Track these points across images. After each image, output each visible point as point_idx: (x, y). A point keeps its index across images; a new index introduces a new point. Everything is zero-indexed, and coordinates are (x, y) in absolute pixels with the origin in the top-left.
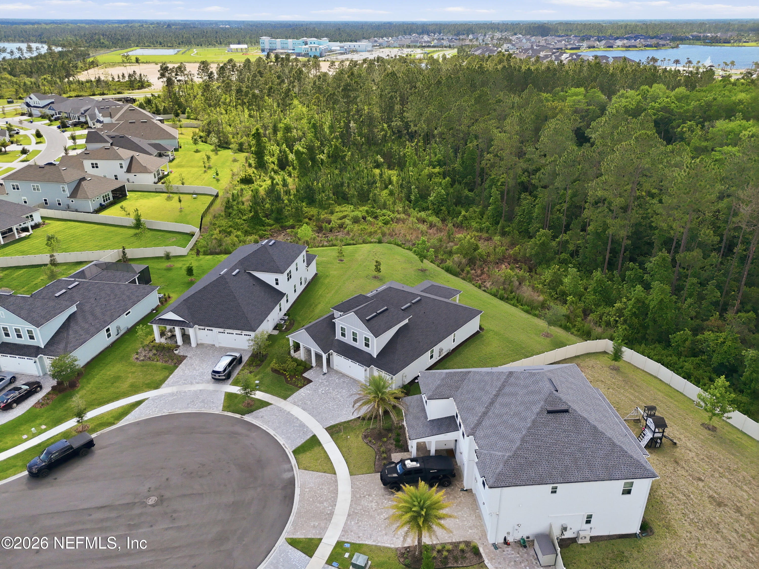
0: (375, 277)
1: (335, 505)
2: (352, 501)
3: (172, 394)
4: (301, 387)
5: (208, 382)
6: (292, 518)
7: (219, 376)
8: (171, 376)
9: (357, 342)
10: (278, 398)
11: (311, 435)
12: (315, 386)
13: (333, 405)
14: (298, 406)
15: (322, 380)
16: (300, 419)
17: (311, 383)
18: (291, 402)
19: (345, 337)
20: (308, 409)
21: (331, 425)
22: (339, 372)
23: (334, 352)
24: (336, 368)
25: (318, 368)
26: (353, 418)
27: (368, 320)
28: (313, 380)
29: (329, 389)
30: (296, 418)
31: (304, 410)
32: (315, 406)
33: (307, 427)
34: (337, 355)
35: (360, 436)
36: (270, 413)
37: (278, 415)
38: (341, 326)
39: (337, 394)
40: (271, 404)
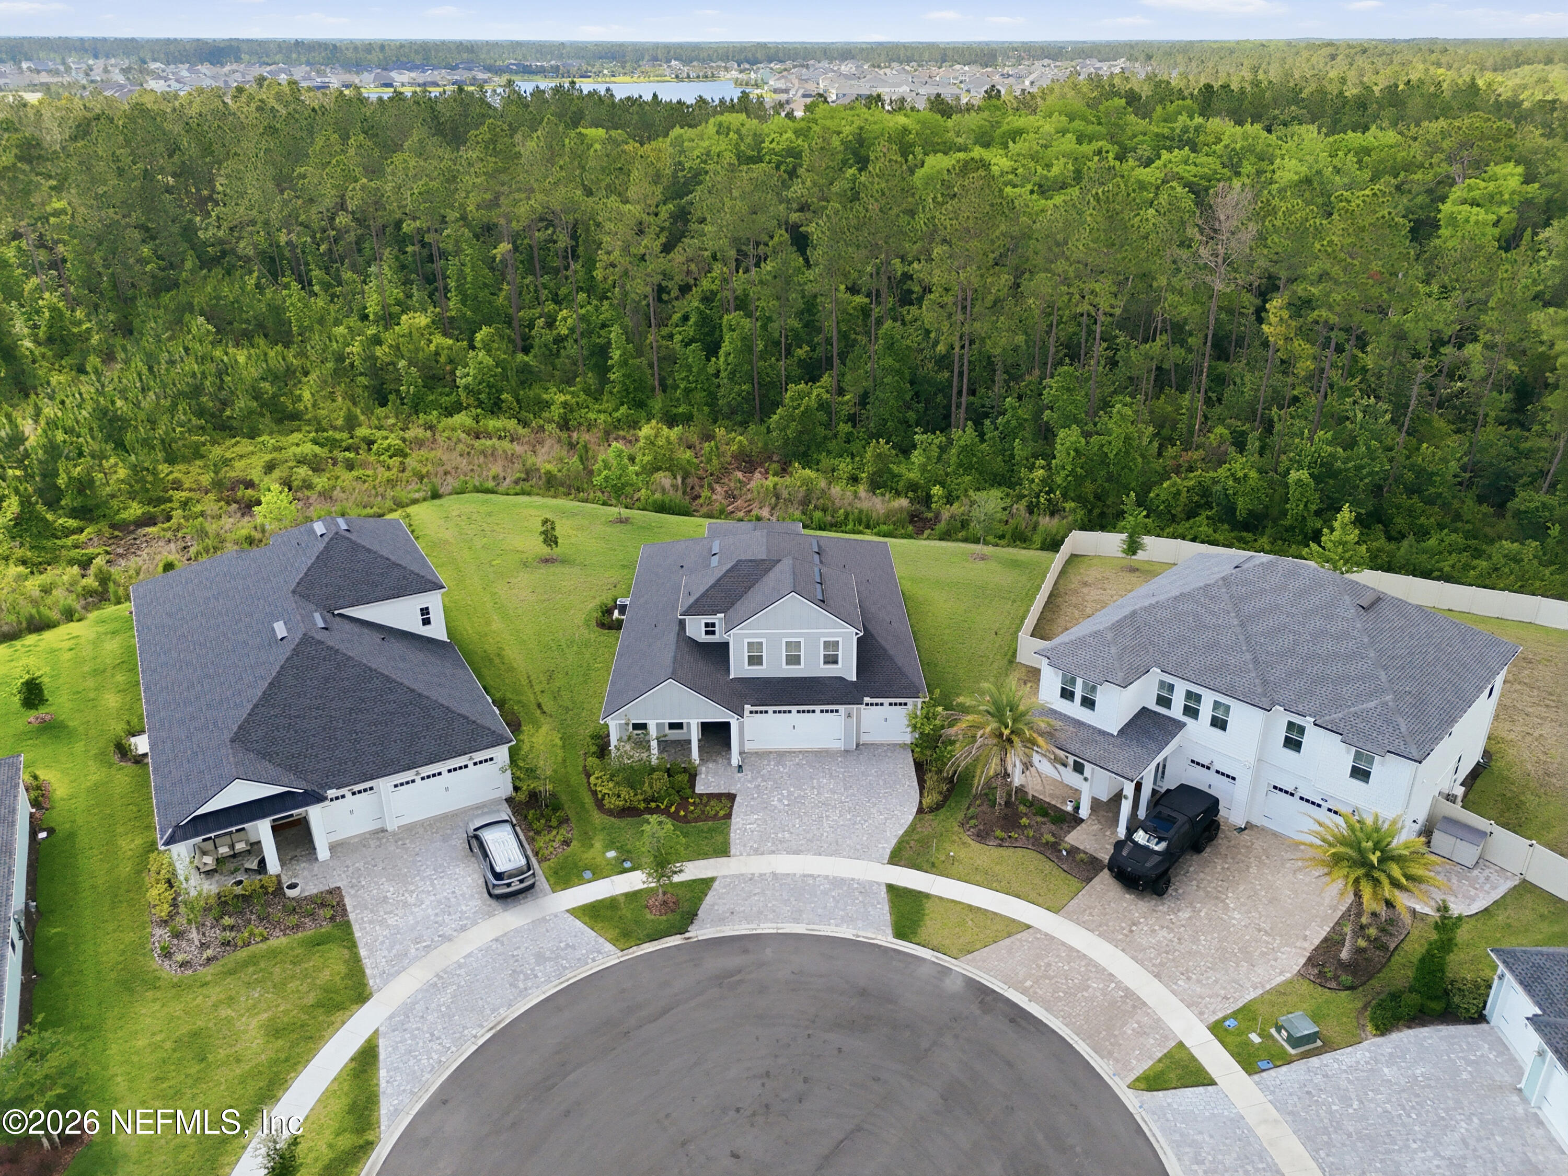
0: (546, 561)
1: (1111, 975)
2: (1123, 950)
3: (432, 988)
4: (729, 816)
5: (490, 915)
6: (1082, 1047)
7: (521, 881)
8: (363, 952)
9: (799, 663)
10: (711, 861)
11: (884, 889)
12: (753, 799)
13: (841, 816)
14: (773, 852)
15: (750, 782)
16: (816, 873)
17: (738, 799)
18: (749, 855)
19: (761, 663)
20: (802, 848)
21: (888, 851)
22: (764, 753)
23: (748, 707)
24: (748, 747)
25: (710, 765)
26: (911, 818)
27: (823, 601)
28: (733, 792)
29: (789, 791)
30: (805, 876)
31: (797, 852)
32: (809, 836)
33: (853, 880)
34: (751, 712)
35: (970, 841)
36: (737, 895)
37: (757, 891)
38: (746, 641)
39: (819, 793)
40: (713, 880)
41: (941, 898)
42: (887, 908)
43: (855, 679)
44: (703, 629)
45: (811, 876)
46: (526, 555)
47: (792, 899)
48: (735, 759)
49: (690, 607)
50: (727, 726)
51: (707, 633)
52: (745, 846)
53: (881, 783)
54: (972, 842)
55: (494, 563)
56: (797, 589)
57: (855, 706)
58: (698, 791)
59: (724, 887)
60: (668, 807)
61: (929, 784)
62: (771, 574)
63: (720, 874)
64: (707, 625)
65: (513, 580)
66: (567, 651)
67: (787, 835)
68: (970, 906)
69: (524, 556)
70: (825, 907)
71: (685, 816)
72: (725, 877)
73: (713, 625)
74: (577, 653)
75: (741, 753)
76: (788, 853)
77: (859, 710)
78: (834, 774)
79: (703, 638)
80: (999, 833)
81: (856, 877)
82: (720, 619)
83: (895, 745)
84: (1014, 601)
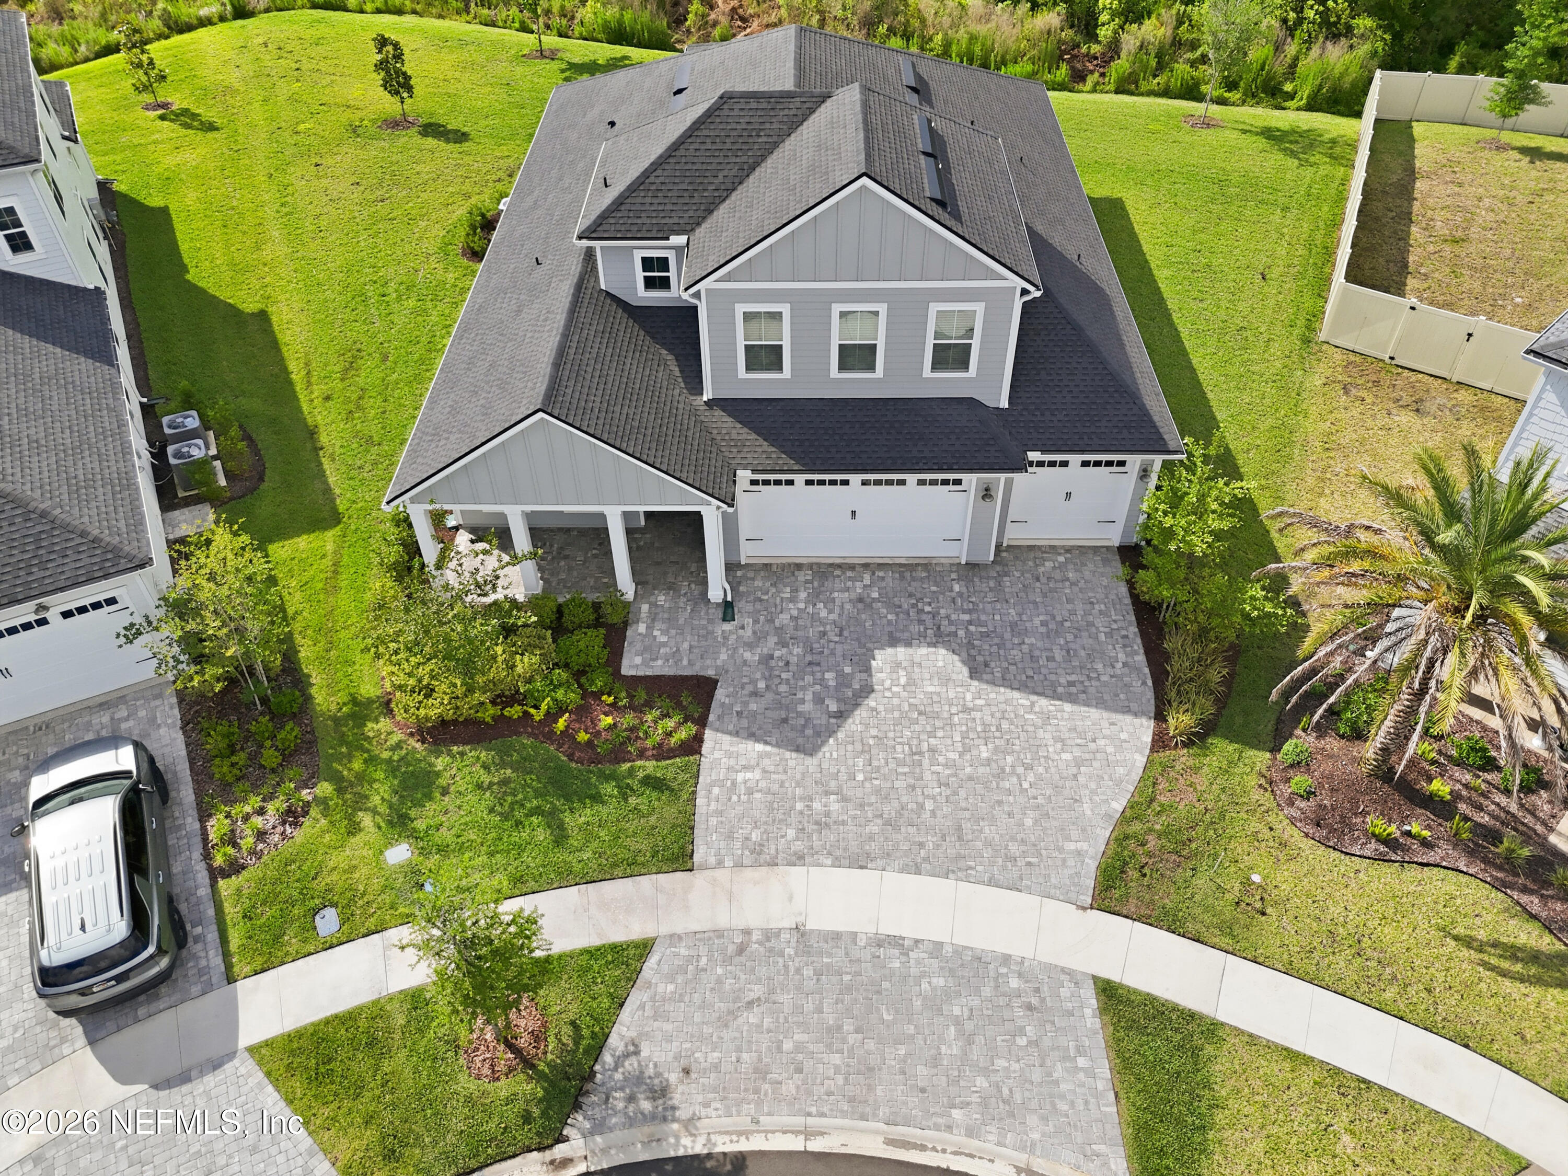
0: (396, 124)
4: (695, 744)
9: (871, 367)
10: (646, 883)
11: (1091, 1001)
12: (755, 694)
13: (966, 750)
14: (798, 859)
15: (750, 646)
16: (908, 931)
17: (720, 694)
18: (739, 865)
19: (777, 366)
20: (873, 847)
21: (1091, 866)
22: (783, 567)
23: (744, 475)
24: (747, 553)
25: (661, 599)
26: (1140, 760)
27: (941, 203)
28: (711, 673)
29: (840, 674)
30: (881, 941)
31: (860, 862)
32: (889, 810)
33: (1006, 959)
34: (754, 482)
35: (1294, 835)
36: (703, 1005)
37: (757, 991)
38: (741, 309)
39: (911, 682)
40: (644, 947)
41: (1252, 1040)
42: (1104, 1070)
43: (1004, 404)
44: (640, 275)
45: (895, 941)
46: (359, 114)
47: (848, 1027)
48: (717, 588)
49: (603, 217)
50: (696, 519)
51: (650, 283)
52: (730, 836)
53: (1058, 655)
54: (1306, 844)
55: (301, 127)
56: (878, 168)
57: (1003, 477)
58: (625, 671)
59: (671, 978)
60: (551, 717)
61: (1176, 666)
62: (808, 130)
63: (664, 930)
64: (647, 263)
65: (328, 161)
66: (395, 307)
67: (834, 805)
68: (1335, 1072)
69: (356, 117)
70: (935, 1061)
71: (589, 743)
72: (675, 938)
73: (663, 264)
74: (415, 312)
75: (731, 567)
76: (837, 864)
77: (1009, 484)
78: (946, 627)
79: (643, 296)
80: (1377, 824)
81: (1016, 951)
82: (678, 249)
83: (1083, 550)
84: (1286, 209)
